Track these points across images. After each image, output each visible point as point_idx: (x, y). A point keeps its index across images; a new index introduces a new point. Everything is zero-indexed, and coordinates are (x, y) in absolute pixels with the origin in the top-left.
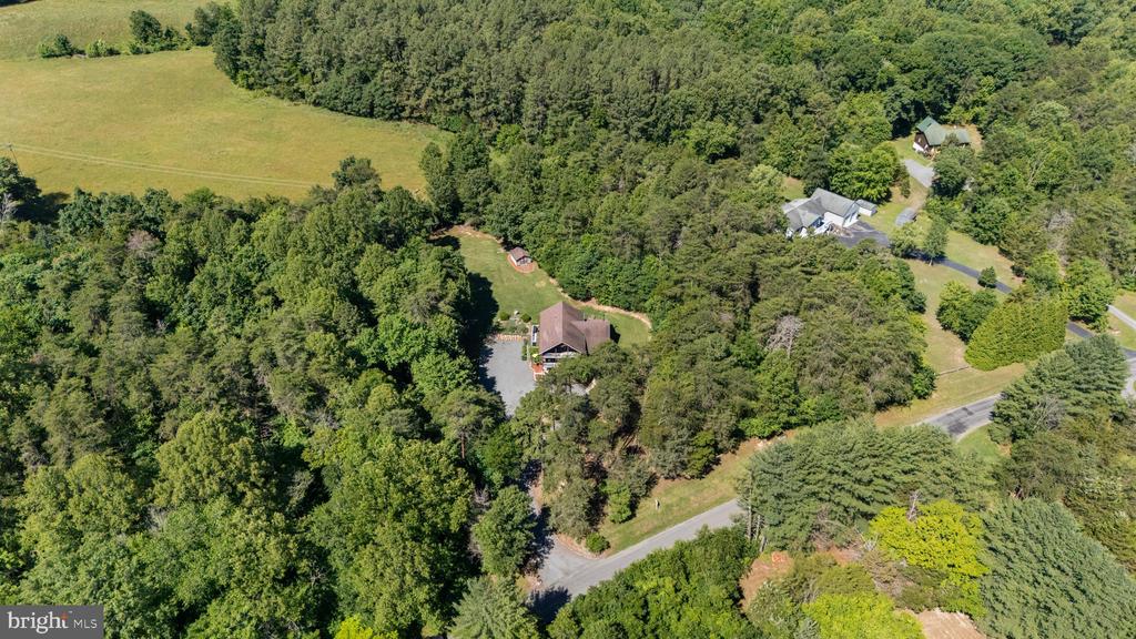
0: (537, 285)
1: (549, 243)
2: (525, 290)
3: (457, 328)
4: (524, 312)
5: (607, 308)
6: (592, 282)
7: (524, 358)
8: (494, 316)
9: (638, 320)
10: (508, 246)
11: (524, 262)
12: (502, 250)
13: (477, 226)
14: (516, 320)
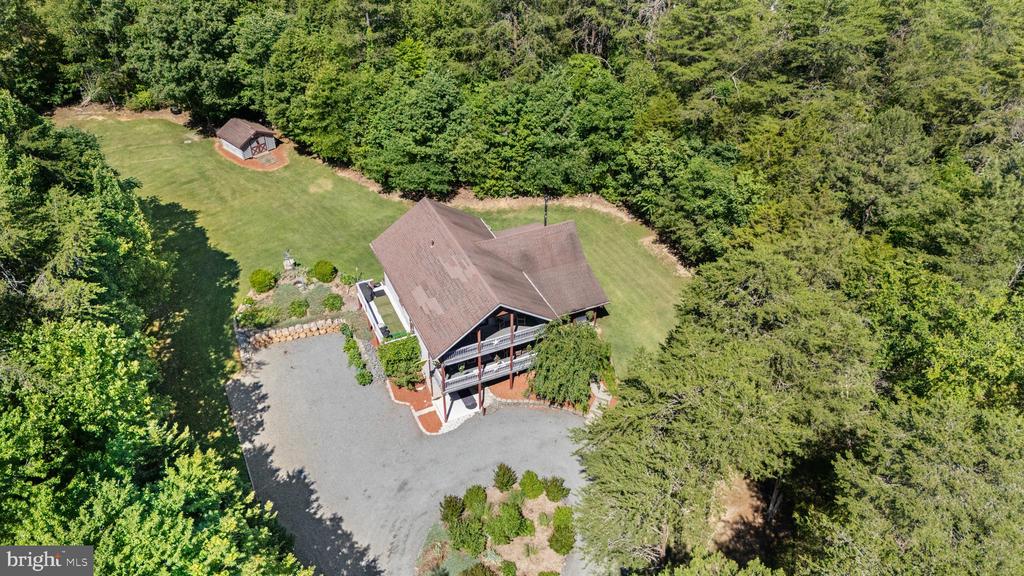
0: (312, 189)
1: (320, 75)
2: (289, 207)
3: (134, 353)
4: (312, 258)
5: (504, 203)
6: (463, 144)
7: (366, 380)
8: (233, 291)
9: (588, 212)
10: (207, 121)
11: (261, 148)
12: (193, 136)
13: (115, 97)
14: (299, 283)
